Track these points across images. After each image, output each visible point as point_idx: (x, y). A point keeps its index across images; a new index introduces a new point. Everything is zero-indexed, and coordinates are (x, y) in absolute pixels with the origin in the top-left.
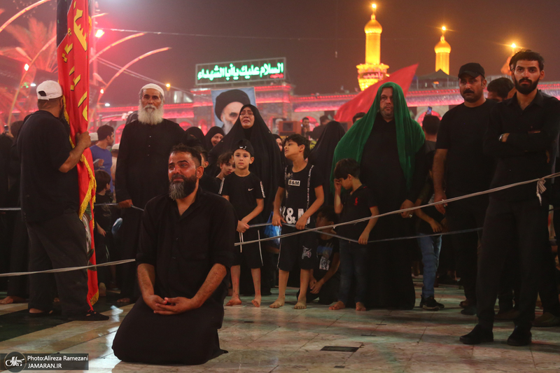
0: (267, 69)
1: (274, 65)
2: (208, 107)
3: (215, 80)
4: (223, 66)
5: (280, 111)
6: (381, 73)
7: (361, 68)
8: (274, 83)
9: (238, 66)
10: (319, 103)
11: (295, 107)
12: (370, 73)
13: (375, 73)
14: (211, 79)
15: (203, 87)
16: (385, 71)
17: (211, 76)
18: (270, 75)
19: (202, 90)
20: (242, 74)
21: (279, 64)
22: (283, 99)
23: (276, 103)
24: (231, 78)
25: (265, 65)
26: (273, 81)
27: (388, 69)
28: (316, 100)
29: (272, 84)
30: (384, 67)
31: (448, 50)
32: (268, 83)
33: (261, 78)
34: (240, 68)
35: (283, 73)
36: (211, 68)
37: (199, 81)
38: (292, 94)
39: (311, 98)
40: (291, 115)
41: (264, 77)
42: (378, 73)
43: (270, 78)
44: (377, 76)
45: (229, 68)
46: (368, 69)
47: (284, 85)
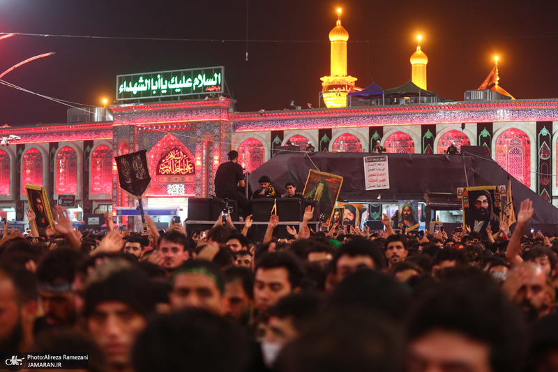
0: (202, 81)
1: (209, 76)
2: (130, 126)
3: (139, 93)
4: (148, 77)
5: (216, 131)
6: (349, 87)
7: (325, 80)
8: (209, 97)
9: (167, 78)
10: (265, 122)
11: (236, 127)
12: (336, 87)
13: (342, 86)
14: (135, 93)
15: (125, 102)
16: (353, 84)
17: (134, 89)
18: (205, 87)
19: (123, 106)
20: (171, 86)
21: (216, 75)
22: (220, 117)
23: (212, 122)
24: (159, 91)
25: (200, 76)
26: (208, 95)
27: (355, 82)
28: (261, 118)
29: (207, 98)
30: (352, 80)
31: (425, 61)
32: (203, 97)
33: (194, 92)
34: (169, 80)
35: (220, 85)
36: (135, 80)
37: (120, 96)
38: (231, 110)
39: (254, 116)
40: (230, 136)
41: (198, 90)
42: (344, 86)
43: (205, 91)
44: (344, 90)
45: (156, 79)
46: (334, 82)
47: (222, 99)
